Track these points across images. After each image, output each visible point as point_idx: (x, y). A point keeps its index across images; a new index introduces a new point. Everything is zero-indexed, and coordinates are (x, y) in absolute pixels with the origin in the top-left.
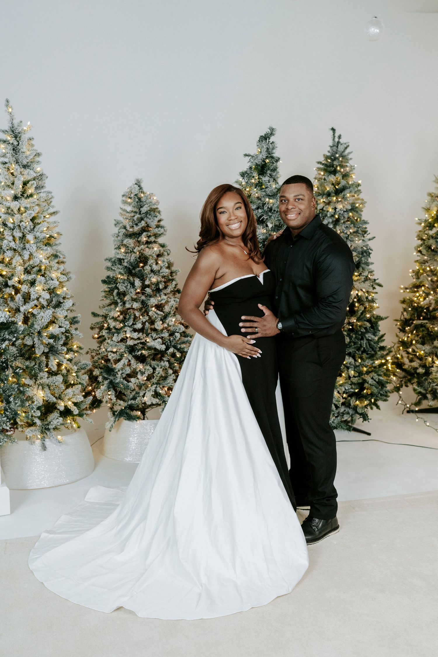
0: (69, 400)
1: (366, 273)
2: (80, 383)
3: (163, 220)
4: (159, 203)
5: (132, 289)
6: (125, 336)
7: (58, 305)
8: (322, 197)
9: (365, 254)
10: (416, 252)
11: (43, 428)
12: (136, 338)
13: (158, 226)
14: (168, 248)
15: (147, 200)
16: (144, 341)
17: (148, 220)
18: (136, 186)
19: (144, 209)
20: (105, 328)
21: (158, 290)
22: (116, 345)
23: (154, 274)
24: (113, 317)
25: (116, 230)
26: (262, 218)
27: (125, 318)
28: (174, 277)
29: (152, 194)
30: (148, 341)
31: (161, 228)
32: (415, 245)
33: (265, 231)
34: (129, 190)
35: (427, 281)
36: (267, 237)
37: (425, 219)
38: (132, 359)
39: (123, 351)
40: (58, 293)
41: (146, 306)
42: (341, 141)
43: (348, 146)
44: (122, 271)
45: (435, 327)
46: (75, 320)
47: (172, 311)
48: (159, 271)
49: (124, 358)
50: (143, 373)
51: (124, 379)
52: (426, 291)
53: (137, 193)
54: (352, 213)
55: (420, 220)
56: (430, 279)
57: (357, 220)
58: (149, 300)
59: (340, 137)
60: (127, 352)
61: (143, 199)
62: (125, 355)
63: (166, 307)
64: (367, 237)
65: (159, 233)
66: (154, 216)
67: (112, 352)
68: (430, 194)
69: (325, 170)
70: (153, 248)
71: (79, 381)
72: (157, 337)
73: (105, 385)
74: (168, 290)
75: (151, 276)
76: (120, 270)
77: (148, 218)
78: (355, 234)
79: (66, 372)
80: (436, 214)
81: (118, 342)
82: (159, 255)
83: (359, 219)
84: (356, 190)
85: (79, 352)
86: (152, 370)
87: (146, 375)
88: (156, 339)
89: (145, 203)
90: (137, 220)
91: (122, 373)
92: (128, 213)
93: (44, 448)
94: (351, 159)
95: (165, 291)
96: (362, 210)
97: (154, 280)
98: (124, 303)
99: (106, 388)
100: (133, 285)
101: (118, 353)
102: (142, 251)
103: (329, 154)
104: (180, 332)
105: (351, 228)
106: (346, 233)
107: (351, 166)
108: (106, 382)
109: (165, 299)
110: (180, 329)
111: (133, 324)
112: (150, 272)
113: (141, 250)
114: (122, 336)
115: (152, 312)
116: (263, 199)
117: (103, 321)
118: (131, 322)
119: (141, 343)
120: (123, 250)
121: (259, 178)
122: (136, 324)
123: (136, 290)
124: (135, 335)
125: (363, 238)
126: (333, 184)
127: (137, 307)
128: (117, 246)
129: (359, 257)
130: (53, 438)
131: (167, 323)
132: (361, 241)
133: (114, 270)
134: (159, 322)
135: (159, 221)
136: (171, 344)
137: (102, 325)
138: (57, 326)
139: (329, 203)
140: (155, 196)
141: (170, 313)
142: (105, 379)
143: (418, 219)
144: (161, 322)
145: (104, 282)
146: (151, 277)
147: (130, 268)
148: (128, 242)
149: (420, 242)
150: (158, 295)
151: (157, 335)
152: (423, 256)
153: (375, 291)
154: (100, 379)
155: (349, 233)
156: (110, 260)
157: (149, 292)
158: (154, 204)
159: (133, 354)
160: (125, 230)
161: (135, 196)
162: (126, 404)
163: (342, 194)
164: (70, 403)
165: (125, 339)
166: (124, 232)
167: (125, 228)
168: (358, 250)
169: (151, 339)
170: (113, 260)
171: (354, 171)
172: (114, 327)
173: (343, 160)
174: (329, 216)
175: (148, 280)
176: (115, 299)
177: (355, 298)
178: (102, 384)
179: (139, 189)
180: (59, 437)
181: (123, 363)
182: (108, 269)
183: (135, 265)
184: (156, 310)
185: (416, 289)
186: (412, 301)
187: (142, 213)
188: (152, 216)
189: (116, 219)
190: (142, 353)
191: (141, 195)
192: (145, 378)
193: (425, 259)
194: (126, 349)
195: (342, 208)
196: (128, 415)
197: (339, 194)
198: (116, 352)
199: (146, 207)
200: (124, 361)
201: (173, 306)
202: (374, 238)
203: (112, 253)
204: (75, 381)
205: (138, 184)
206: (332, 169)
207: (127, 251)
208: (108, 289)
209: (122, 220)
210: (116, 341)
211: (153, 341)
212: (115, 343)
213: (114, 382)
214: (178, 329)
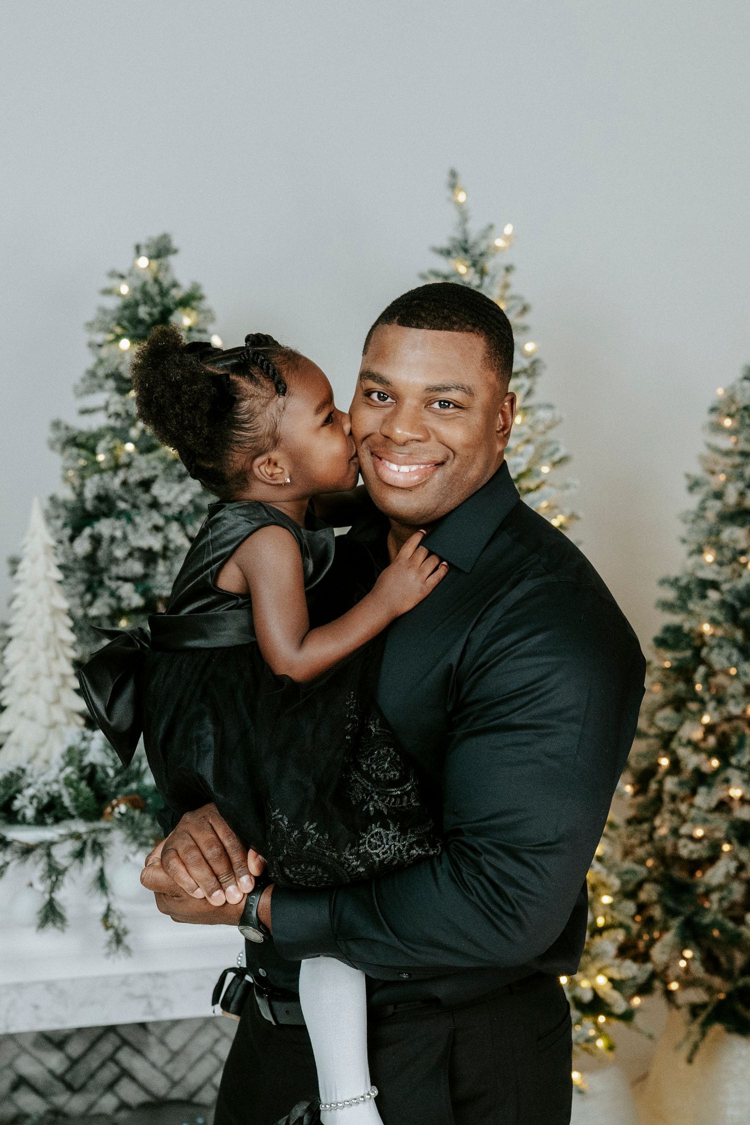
0: (601, 971)
2: (618, 924)
6: (726, 794)
18: (744, 383)
20: (661, 771)
24: (691, 741)
25: (692, 502)
27: (724, 744)
34: (727, 395)
39: (722, 835)
44: (715, 615)
51: (725, 913)
53: (748, 402)
60: (731, 838)
62: (728, 848)
71: (619, 919)
73: (674, 930)
76: (708, 612)
81: (710, 812)
91: (721, 899)
92: (725, 456)
98: (722, 702)
99: (677, 939)
101: (706, 842)
108: (675, 923)
114: (721, 796)
117: (657, 752)
120: (709, 557)
128: (694, 547)
133: (692, 612)
142: (670, 913)
145: (658, 642)
147: (734, 606)
154: (657, 912)
156: (674, 583)
160: (720, 502)
161: (744, 412)
162: (729, 987)
164: (603, 980)
165: (728, 803)
167: (721, 496)
170: (683, 582)
172: (697, 771)
178: (661, 926)
181: (724, 869)
182: (667, 606)
194: (732, 831)
196: (738, 1019)
198: (702, 839)
200: (724, 866)
204: (609, 918)
207: (719, 558)
208: (675, 664)
209: (707, 477)
210: (705, 806)
212: (702, 813)
213: (695, 924)
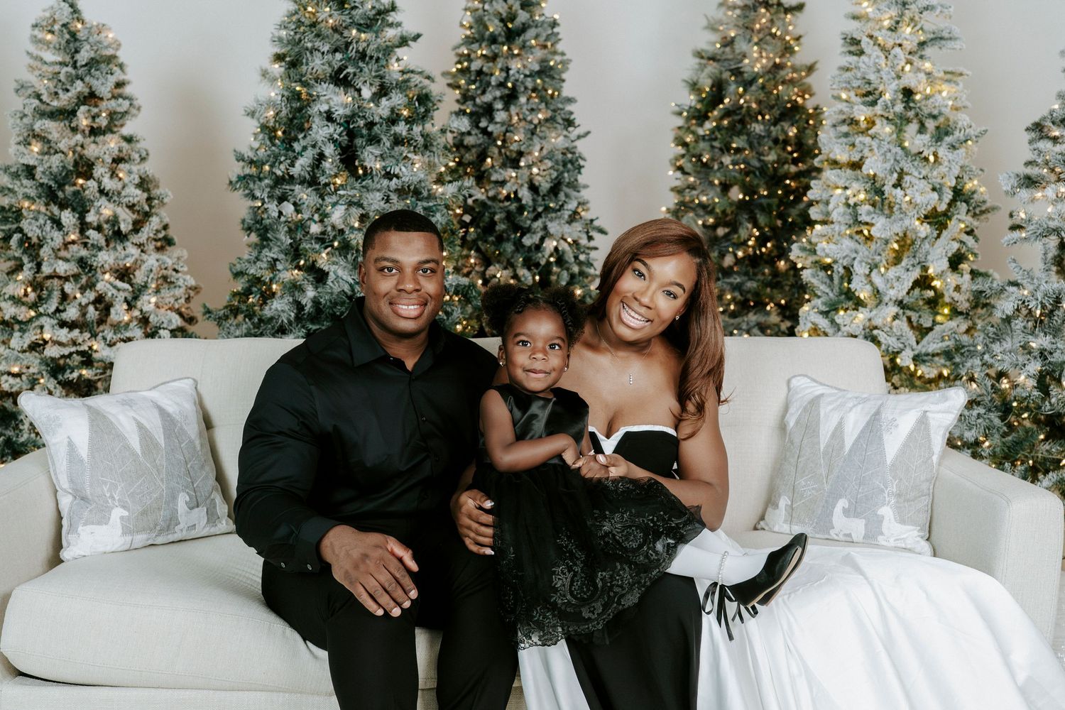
1: (572, 205)
3: (128, 83)
4: (119, 45)
5: (57, 233)
6: (38, 337)
8: (480, 45)
9: (569, 166)
10: (673, 168)
12: (65, 341)
13: (116, 96)
14: (143, 145)
15: (91, 38)
16: (87, 349)
17: (94, 83)
18: (63, 3)
19: (84, 56)
21: (119, 236)
22: (17, 359)
23: (109, 201)
24: (14, 297)
26: (345, 72)
27: (40, 297)
28: (156, 209)
29: (104, 25)
30: (95, 347)
31: (125, 101)
32: (671, 156)
33: (350, 99)
34: (47, 14)
36: (353, 111)
37: (688, 104)
38: (55, 388)
41: (89, 271)
44: (33, 193)
47: (149, 280)
48: (119, 193)
49: (38, 386)
53: (67, 20)
54: (542, 80)
56: (700, 222)
57: (552, 96)
58: (96, 256)
60: (44, 373)
61: (80, 35)
62: (42, 381)
63: (137, 273)
64: (574, 132)
65: (120, 110)
66: (107, 74)
67: (9, 374)
68: (699, 53)
70: (106, 144)
72: (116, 338)
74: (143, 237)
75: (99, 203)
76: (26, 190)
77: (94, 77)
78: (548, 125)
80: (708, 92)
81: (24, 351)
82: (118, 160)
83: (556, 93)
84: (550, 32)
88: (114, 344)
89: (85, 43)
90: (66, 79)
92: (46, 63)
95: (135, 239)
96: (564, 76)
97: (107, 210)
100: (57, 224)
101: (24, 377)
102: (79, 149)
105: (540, 110)
106: (531, 122)
109: (132, 255)
110: (170, 321)
111: (58, 310)
112: (97, 194)
113: (77, 145)
114: (33, 338)
115: (104, 283)
116: (346, 33)
118: (52, 305)
119: (78, 353)
120: (35, 148)
122: (64, 310)
123: (66, 235)
124: (63, 335)
125: (565, 133)
126: (502, 20)
127: (66, 271)
128: (21, 138)
129: (557, 171)
131: (140, 308)
132: (561, 138)
133: (14, 192)
134: (122, 306)
135: (120, 85)
139: (493, 58)
140: (110, 29)
141: (145, 286)
143: (675, 105)
144: (125, 307)
146: (100, 206)
147: (51, 187)
148: (43, 128)
149: (680, 150)
150: (119, 248)
151: (116, 334)
152: (687, 176)
153: (592, 244)
155: (536, 121)
156: (7, 169)
157: (96, 238)
158: (107, 47)
159: (60, 377)
161: (63, 29)
163: (520, 40)
165: (42, 345)
166: (34, 105)
167: (38, 96)
168: (556, 158)
169: (103, 344)
170: (13, 169)
172: (15, 319)
174: (493, 83)
175: (92, 211)
176: (17, 255)
177: (551, 255)
179: (72, 13)
183: (63, 179)
184: (112, 279)
187: (78, 64)
188: (102, 73)
189: (17, 78)
190: (81, 375)
191: (76, 26)
193: (689, 183)
194: (43, 368)
195: (522, 69)
197: (514, 39)
198: (18, 375)
199: (87, 52)
201: (151, 271)
202: (588, 133)
207: (46, 149)
209: (34, 81)
210: (18, 348)
211: (106, 347)
212: (16, 353)
213: (15, 442)
214: (166, 321)
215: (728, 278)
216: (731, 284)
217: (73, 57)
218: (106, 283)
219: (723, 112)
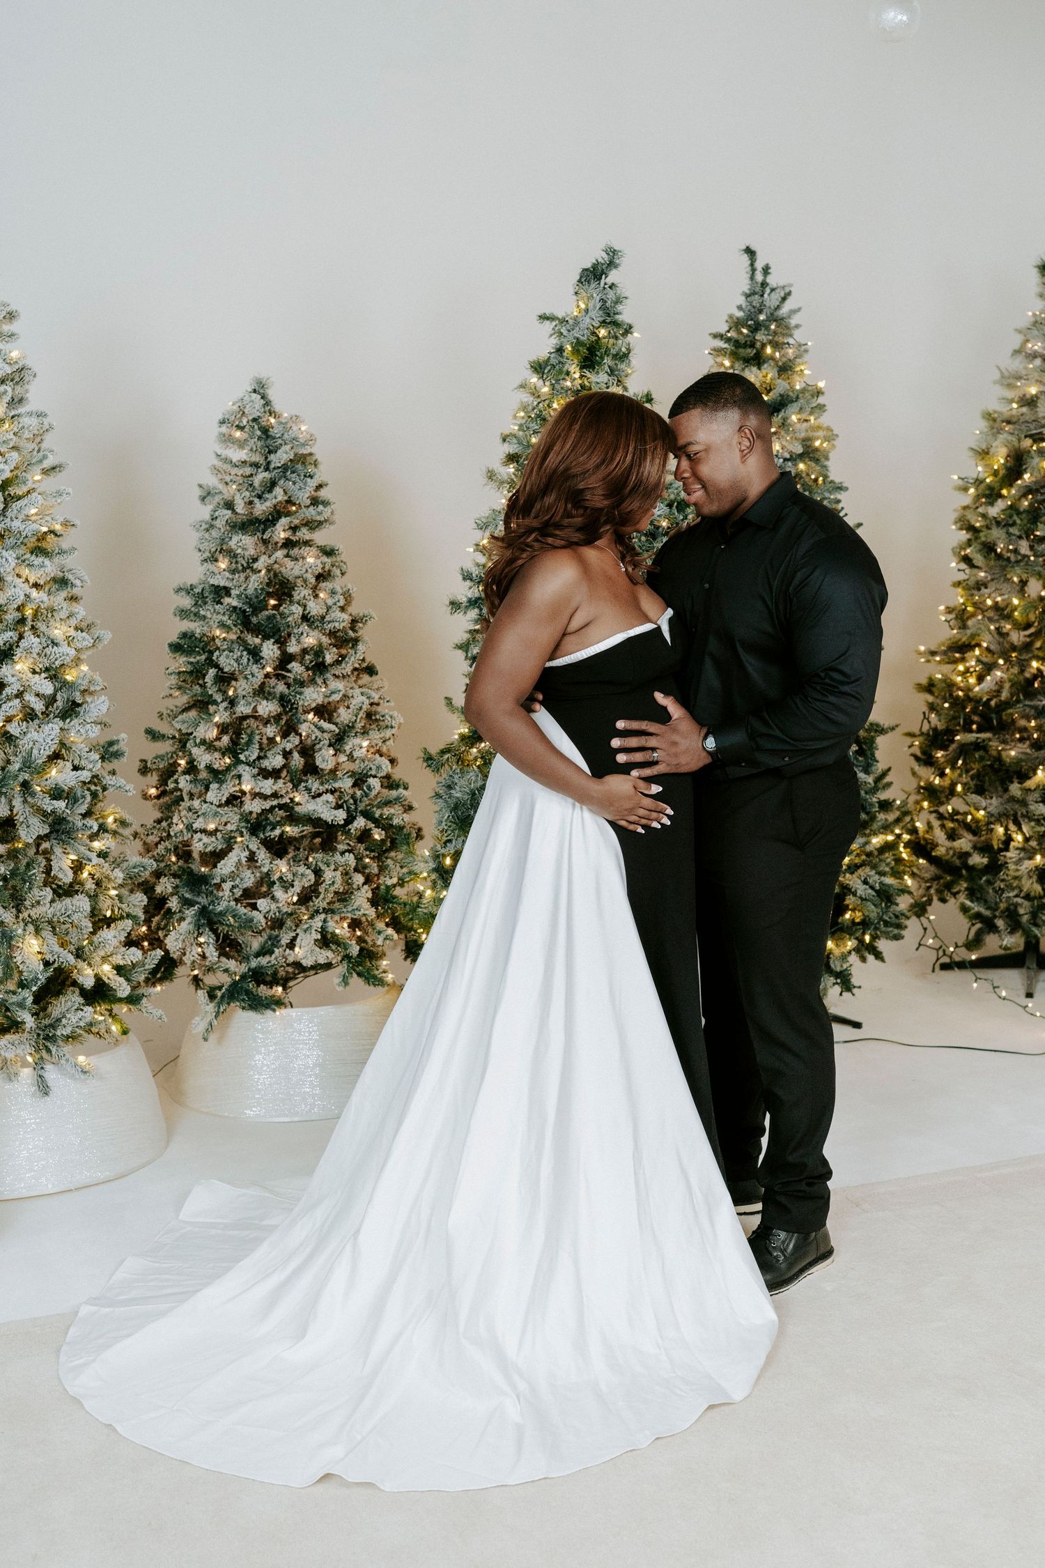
0: (105, 959)
2: (129, 916)
3: (326, 485)
4: (314, 441)
5: (255, 666)
6: (237, 789)
7: (71, 710)
10: (957, 558)
11: (39, 1035)
12: (269, 792)
13: (315, 502)
14: (343, 557)
15: (286, 434)
16: (289, 801)
17: (290, 487)
18: (254, 395)
19: (281, 457)
20: (180, 769)
21: (320, 668)
22: (216, 814)
23: (310, 626)
24: (205, 740)
25: (205, 512)
27: (235, 742)
28: (359, 634)
29: (296, 417)
30: (297, 800)
31: (325, 507)
32: (955, 543)
34: (236, 408)
35: (987, 632)
37: (975, 476)
38: (258, 849)
39: (234, 828)
40: (69, 678)
41: (291, 710)
42: (769, 279)
43: (789, 294)
44: (225, 620)
45: (1010, 749)
46: (111, 749)
47: (358, 720)
48: (323, 617)
49: (236, 846)
50: (287, 885)
51: (237, 900)
52: (984, 659)
53: (259, 414)
54: (805, 464)
55: (962, 479)
56: (992, 627)
57: (816, 480)
58: (300, 693)
59: (766, 270)
60: (243, 830)
61: (275, 432)
62: (239, 839)
63: (342, 710)
65: (318, 518)
66: (305, 476)
67: (204, 831)
68: (990, 415)
69: (734, 356)
70: (304, 558)
71: (127, 910)
72: (322, 789)
73: (189, 920)
74: (347, 668)
75: (300, 630)
76: (220, 617)
77: (290, 480)
79: (94, 886)
80: (1003, 464)
81: (220, 806)
82: (321, 577)
83: (821, 479)
84: (813, 404)
85: (121, 835)
86: (312, 877)
87: (297, 889)
88: (319, 795)
89: (280, 441)
90: (260, 486)
91: (233, 887)
92: (236, 466)
93: (43, 1088)
94: (797, 326)
95: (338, 671)
96: (829, 454)
97: (310, 640)
98: (232, 703)
99: (191, 927)
100: (255, 654)
101: (220, 835)
102: (276, 566)
103: (740, 314)
104: (379, 775)
107: (800, 345)
108: (190, 913)
109: (340, 691)
110: (379, 768)
111: (259, 758)
112: (300, 621)
113: (276, 562)
114: (232, 790)
115: (306, 724)
117: (175, 753)
118: (254, 753)
119: (281, 807)
120: (223, 564)
121: (582, 377)
122: (266, 757)
123: (263, 668)
124: (268, 786)
127: (270, 712)
128: (207, 554)
130: (67, 1060)
131: (348, 753)
133: (204, 617)
134: (327, 751)
135: (319, 487)
136: (356, 809)
137: (171, 761)
138: (69, 765)
140: (303, 422)
141: (352, 727)
142: (187, 903)
143: (959, 478)
144: (332, 752)
145: (176, 648)
146: (302, 634)
147: (244, 611)
148: (237, 544)
149: (965, 535)
150: (319, 681)
151: (322, 784)
152: (975, 571)
154: (173, 903)
156: (189, 590)
157: (298, 673)
158: (303, 445)
159: (262, 836)
160: (230, 512)
161: (254, 424)
162: (243, 968)
163: (780, 416)
164: (107, 968)
165: (239, 797)
166: (227, 517)
167: (230, 506)
169: (307, 795)
170: (198, 590)
171: (806, 357)
172: (209, 768)
173: (779, 330)
175: (293, 640)
176: (210, 692)
178: (177, 916)
179: (264, 406)
180: (81, 1059)
181: (236, 859)
182: (183, 613)
183: (257, 605)
184: (316, 719)
185: (957, 655)
186: (951, 685)
187: (272, 466)
188: (299, 475)
189: (201, 482)
190: (283, 832)
191: (268, 420)
192: (295, 899)
193: (979, 578)
194: (244, 824)
195: (781, 451)
196: (251, 996)
198: (212, 833)
199: (286, 453)
200: (237, 855)
201: (360, 709)
203: (195, 573)
204: (116, 910)
205: (261, 391)
206: (751, 352)
207: (234, 566)
208: (189, 668)
209: (221, 487)
210: (216, 802)
211: (310, 800)
212: (214, 807)
213: (211, 912)
214: (374, 767)
215: (1031, 700)
216: (1035, 708)
217: (266, 458)
218: (309, 725)
219: (1023, 491)
